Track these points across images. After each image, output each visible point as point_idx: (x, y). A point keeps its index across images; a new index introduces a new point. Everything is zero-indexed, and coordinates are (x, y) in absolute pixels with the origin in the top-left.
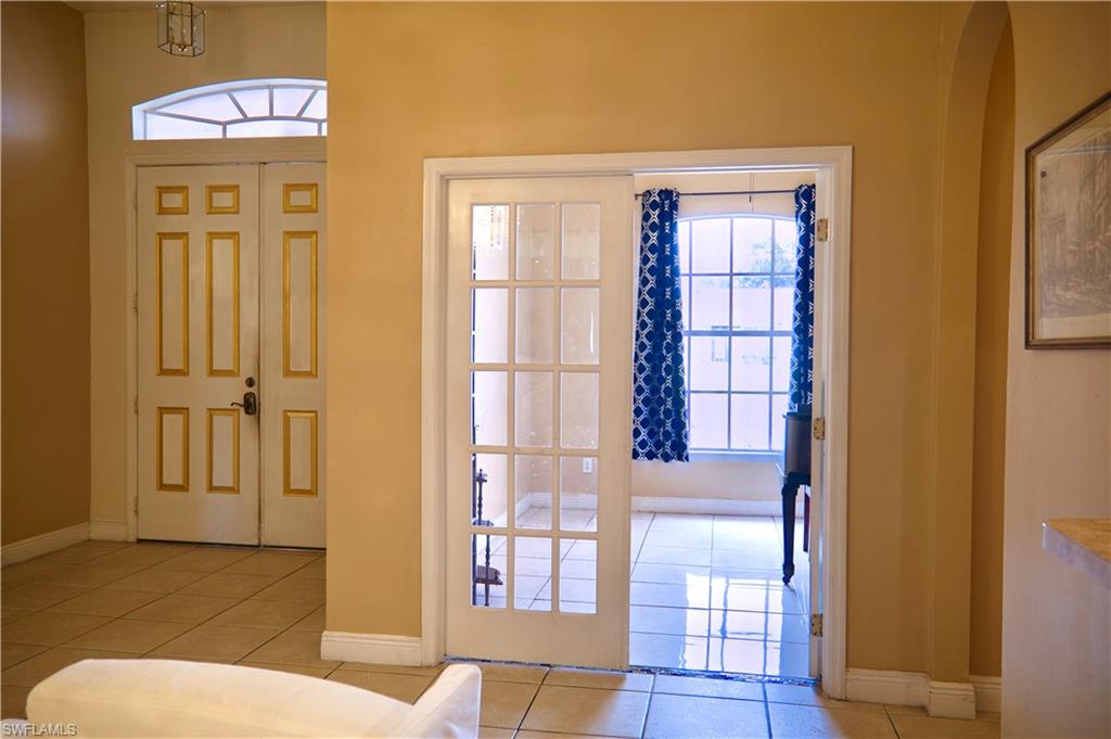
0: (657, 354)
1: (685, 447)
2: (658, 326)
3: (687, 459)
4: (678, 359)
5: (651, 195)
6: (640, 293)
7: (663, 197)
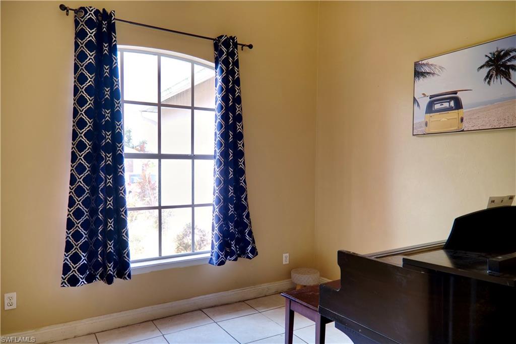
0: (95, 176)
1: (127, 265)
2: (96, 148)
3: (129, 276)
4: (119, 181)
5: (86, 12)
6: (75, 113)
7: (100, 18)
